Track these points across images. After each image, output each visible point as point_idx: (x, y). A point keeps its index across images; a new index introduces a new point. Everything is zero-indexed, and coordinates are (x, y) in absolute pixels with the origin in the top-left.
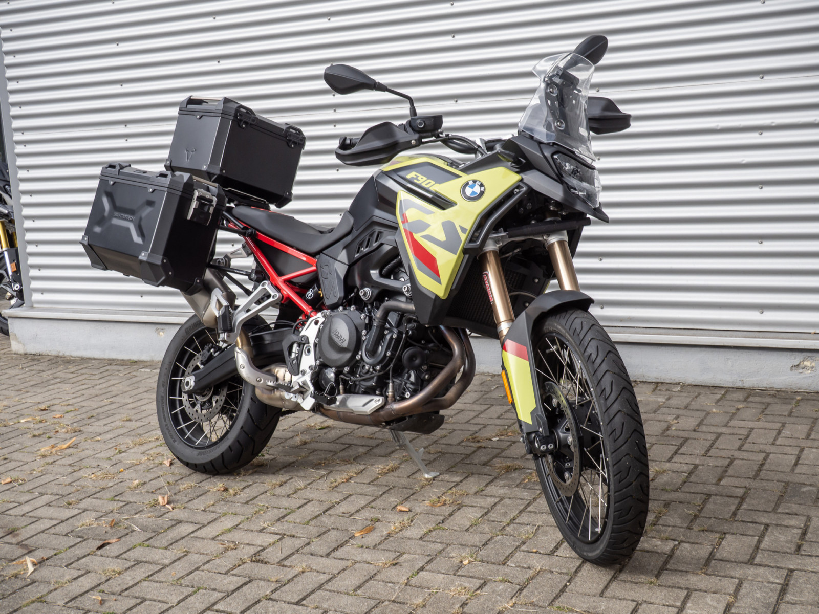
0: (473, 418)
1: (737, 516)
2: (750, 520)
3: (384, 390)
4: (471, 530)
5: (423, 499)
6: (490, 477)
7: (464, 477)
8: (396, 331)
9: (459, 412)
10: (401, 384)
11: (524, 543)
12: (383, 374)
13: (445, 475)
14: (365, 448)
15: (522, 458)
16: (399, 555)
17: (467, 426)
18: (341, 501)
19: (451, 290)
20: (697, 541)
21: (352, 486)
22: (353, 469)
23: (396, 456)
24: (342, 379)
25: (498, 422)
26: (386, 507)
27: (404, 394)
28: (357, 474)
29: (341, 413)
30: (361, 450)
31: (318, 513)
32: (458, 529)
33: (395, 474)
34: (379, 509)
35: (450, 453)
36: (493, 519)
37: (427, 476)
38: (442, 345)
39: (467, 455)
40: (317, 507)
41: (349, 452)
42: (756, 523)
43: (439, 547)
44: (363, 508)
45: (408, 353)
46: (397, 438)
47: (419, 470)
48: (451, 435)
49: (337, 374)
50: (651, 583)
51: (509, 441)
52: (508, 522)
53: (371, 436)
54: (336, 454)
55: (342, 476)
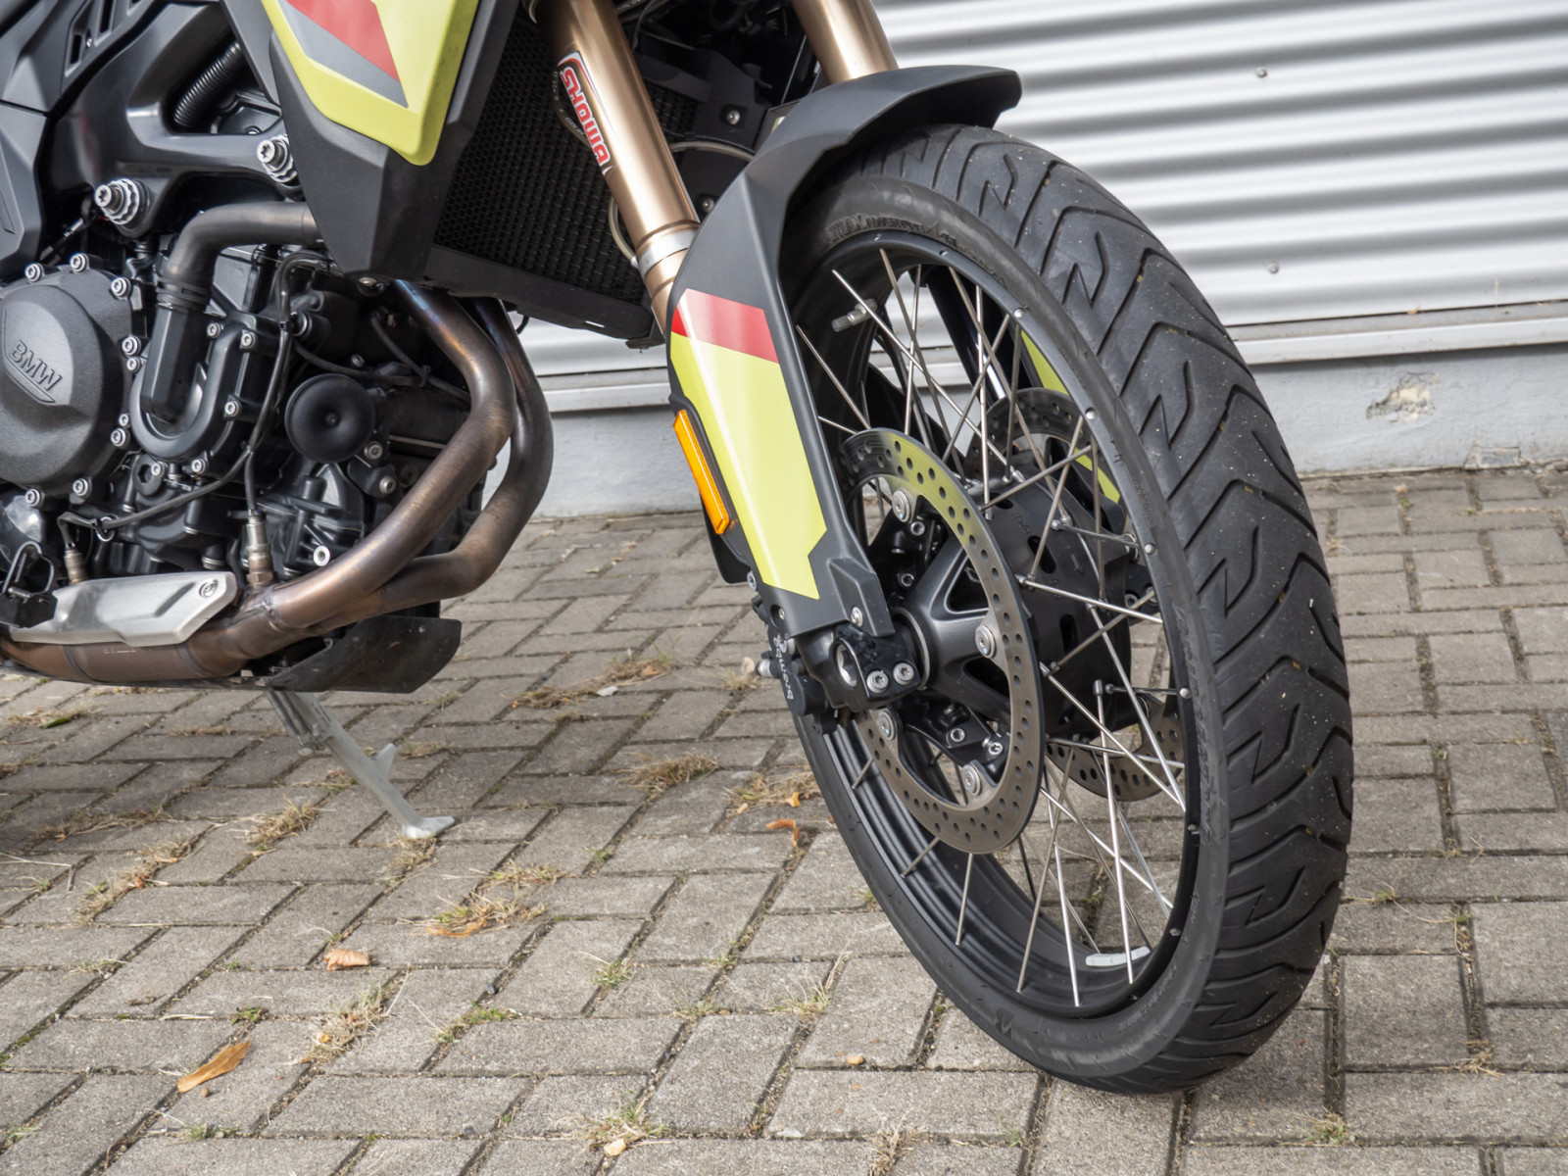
0: (525, 640)
1: (1464, 838)
2: (1514, 847)
3: (233, 550)
4: (604, 1007)
5: (413, 912)
6: (622, 810)
7: (536, 821)
8: (250, 321)
9: (479, 629)
10: (293, 519)
11: (804, 1034)
12: (219, 490)
13: (472, 822)
14: (201, 765)
15: (703, 736)
16: (355, 1151)
17: (511, 665)
18: (125, 957)
19: (447, 129)
20: (1387, 942)
21: (164, 902)
22: (161, 841)
23: (302, 778)
24: (71, 527)
25: (602, 641)
26: (287, 960)
27: (306, 554)
28: (180, 853)
29: (80, 652)
30: (189, 774)
31: (41, 1015)
32: (553, 1009)
33: (308, 838)
34: (264, 969)
35: (475, 750)
36: (669, 956)
37: (413, 832)
38: (425, 369)
39: (529, 748)
40: (37, 995)
41: (147, 785)
42: (1534, 852)
43: (500, 1092)
44: (203, 975)
45: (302, 401)
46: (300, 720)
47: (385, 815)
48: (467, 694)
49: (51, 510)
50: (1330, 1133)
51: (649, 692)
52: (724, 958)
53: (219, 728)
54: (106, 797)
55: (126, 870)
